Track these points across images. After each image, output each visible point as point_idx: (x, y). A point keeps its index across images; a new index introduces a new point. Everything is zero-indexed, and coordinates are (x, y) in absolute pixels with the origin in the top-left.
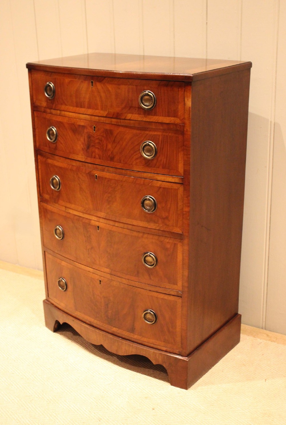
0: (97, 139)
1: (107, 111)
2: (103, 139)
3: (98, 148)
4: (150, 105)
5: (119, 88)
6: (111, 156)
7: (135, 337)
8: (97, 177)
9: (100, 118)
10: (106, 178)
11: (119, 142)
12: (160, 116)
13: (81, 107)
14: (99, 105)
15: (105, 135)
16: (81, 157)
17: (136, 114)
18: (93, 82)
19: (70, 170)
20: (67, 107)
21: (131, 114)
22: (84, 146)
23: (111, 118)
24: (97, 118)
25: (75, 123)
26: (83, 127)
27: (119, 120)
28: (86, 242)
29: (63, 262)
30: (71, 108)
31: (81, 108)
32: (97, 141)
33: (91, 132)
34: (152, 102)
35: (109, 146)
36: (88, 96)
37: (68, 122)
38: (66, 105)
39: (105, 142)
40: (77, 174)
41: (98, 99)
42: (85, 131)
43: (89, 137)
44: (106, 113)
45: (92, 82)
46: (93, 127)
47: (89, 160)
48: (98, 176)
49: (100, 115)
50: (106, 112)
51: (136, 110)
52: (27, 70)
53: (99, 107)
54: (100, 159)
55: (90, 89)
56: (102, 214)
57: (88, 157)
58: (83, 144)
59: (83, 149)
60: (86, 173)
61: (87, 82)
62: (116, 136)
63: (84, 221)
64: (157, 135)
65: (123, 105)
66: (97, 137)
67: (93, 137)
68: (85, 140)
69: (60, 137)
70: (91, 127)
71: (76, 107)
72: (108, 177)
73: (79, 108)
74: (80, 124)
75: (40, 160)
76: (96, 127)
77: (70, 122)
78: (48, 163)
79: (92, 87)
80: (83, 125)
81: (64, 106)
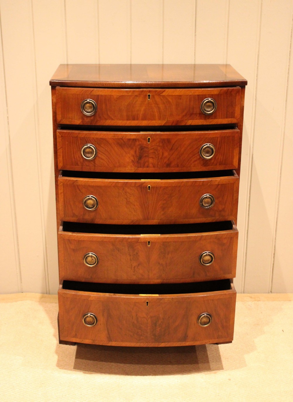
0: (151, 149)
1: (166, 120)
2: (159, 148)
3: (152, 158)
4: (212, 110)
5: (180, 99)
6: (167, 162)
8: (150, 188)
10: (161, 187)
11: (177, 149)
13: (134, 119)
14: (157, 115)
15: (161, 145)
16: (130, 168)
17: (197, 119)
19: (114, 186)
20: (114, 121)
21: (192, 120)
22: (134, 158)
25: (124, 138)
26: (135, 140)
28: (131, 260)
30: (120, 122)
32: (151, 151)
33: (145, 143)
34: (214, 107)
35: (166, 154)
36: (143, 109)
38: (112, 119)
39: (161, 150)
40: (123, 189)
41: (155, 110)
42: (137, 143)
43: (142, 148)
45: (149, 95)
47: (140, 170)
48: (152, 187)
49: (157, 125)
50: (164, 121)
51: (197, 116)
53: (157, 117)
54: (154, 167)
56: (155, 221)
57: (138, 167)
58: (133, 156)
59: (133, 161)
60: (136, 186)
61: (142, 96)
62: (174, 144)
64: (216, 137)
65: (184, 114)
66: (152, 148)
67: (147, 148)
68: (136, 152)
69: (100, 154)
70: (145, 139)
71: (127, 120)
72: (163, 186)
73: (130, 121)
74: (131, 138)
75: (62, 184)
76: (151, 138)
77: (116, 138)
78: (77, 185)
79: (149, 99)
80: (134, 138)
81: (110, 121)
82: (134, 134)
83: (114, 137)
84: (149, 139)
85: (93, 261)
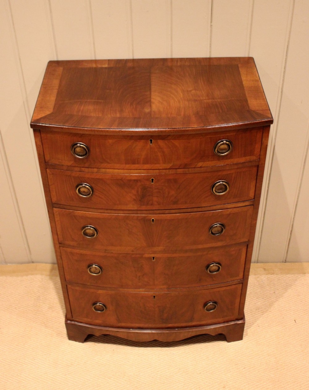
0: (155, 189)
1: (172, 163)
2: (164, 188)
3: (157, 197)
4: (227, 152)
6: (174, 200)
7: (194, 324)
8: (154, 221)
9: (161, 170)
10: (166, 220)
11: (185, 188)
12: (236, 158)
14: (161, 159)
15: (166, 184)
16: (132, 206)
17: (208, 161)
18: (153, 140)
19: (114, 219)
20: (110, 165)
21: (203, 163)
22: (136, 197)
23: (176, 169)
24: (157, 171)
25: (123, 179)
26: (136, 181)
27: (186, 170)
28: (135, 271)
29: (100, 291)
30: (118, 166)
31: (134, 165)
32: (155, 191)
33: (148, 184)
34: (229, 149)
35: (172, 193)
36: (144, 153)
37: (112, 178)
38: (109, 163)
39: (167, 190)
40: (125, 222)
41: (159, 154)
42: (139, 184)
43: (145, 188)
44: (171, 165)
45: (151, 141)
46: (151, 179)
47: (144, 208)
48: (156, 220)
49: (161, 168)
51: (209, 158)
52: (32, 130)
53: (161, 161)
54: (159, 205)
55: (148, 146)
56: (161, 248)
57: (141, 205)
58: (135, 195)
59: (134, 199)
60: (139, 219)
61: (143, 141)
62: (181, 184)
63: (133, 256)
64: (230, 174)
65: (194, 156)
66: (156, 187)
67: (151, 188)
68: (138, 192)
69: (97, 193)
70: (147, 180)
71: (126, 164)
72: (169, 218)
73: (130, 165)
74: (131, 179)
75: (58, 213)
76: (155, 179)
77: (114, 179)
78: (74, 216)
79: (151, 144)
80: (135, 179)
81: (106, 164)
82: (135, 175)
83: (112, 177)
84: (153, 180)
85: (97, 271)
